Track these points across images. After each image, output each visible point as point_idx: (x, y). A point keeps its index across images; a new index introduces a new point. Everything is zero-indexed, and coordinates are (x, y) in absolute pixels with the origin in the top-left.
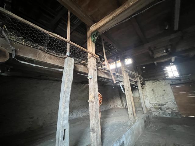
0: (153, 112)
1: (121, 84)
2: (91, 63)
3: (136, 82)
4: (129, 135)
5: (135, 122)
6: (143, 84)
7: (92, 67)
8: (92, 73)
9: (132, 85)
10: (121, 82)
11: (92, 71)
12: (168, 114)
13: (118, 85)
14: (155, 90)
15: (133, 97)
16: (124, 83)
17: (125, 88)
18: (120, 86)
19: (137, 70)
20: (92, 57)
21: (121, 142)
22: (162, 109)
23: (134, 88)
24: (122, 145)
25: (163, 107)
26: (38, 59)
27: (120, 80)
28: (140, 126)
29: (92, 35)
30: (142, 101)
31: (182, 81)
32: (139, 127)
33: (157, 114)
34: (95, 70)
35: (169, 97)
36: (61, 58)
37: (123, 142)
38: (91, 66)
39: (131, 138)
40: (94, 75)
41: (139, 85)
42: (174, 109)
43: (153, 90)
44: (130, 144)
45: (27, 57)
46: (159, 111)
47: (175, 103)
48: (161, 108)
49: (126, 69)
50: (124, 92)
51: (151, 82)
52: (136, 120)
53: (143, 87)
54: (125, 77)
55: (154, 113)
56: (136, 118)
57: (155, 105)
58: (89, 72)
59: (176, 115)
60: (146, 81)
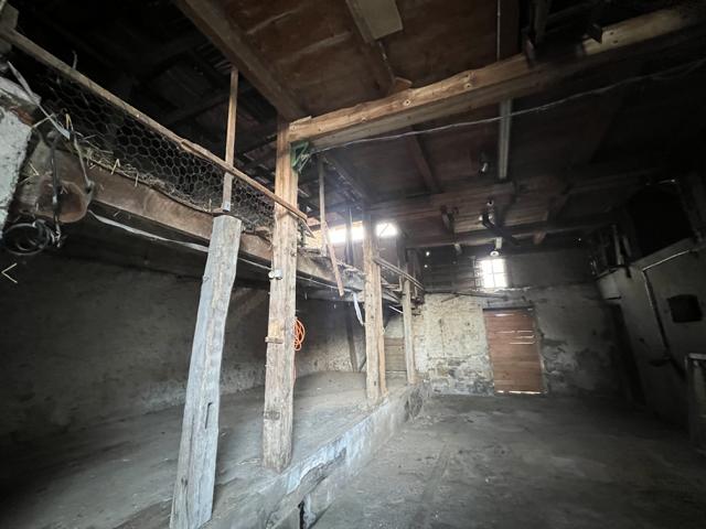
0: (433, 381)
1: (356, 298)
2: (284, 233)
3: (400, 295)
4: (360, 434)
5: (379, 403)
6: (417, 303)
7: (285, 245)
8: (284, 262)
9: (386, 304)
10: (357, 291)
11: (285, 257)
12: (468, 386)
13: (349, 299)
14: (445, 321)
15: (386, 339)
16: (366, 296)
17: (367, 308)
18: (352, 303)
19: (407, 261)
20: (288, 216)
21: (340, 449)
22: (456, 374)
23: (391, 312)
24: (340, 456)
25: (460, 368)
26: (144, 213)
27: (355, 286)
28: (392, 416)
29: (295, 148)
30: (408, 351)
31: (510, 302)
32: (390, 417)
33: (441, 386)
34: (293, 255)
35: (476, 343)
36: (203, 215)
37: (344, 450)
38: (281, 242)
39: (366, 442)
40: (288, 269)
41: (407, 304)
42: (482, 375)
43: (440, 321)
44: (360, 456)
45: (120, 207)
46: (446, 381)
47: (487, 357)
48: (452, 373)
49: (377, 256)
50: (361, 322)
51: (439, 297)
52: (383, 399)
53: (416, 311)
54: (370, 277)
55: (435, 385)
56: (385, 395)
57: (440, 364)
58: (275, 259)
59: (484, 390)
60: (427, 292)
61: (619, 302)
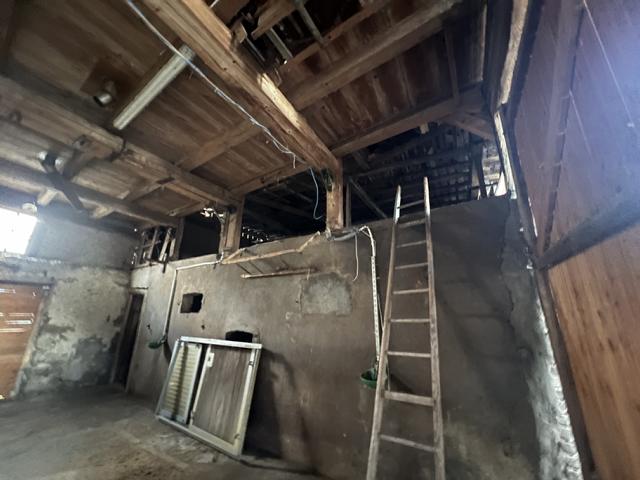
31: (21, 274)
61: (145, 291)
